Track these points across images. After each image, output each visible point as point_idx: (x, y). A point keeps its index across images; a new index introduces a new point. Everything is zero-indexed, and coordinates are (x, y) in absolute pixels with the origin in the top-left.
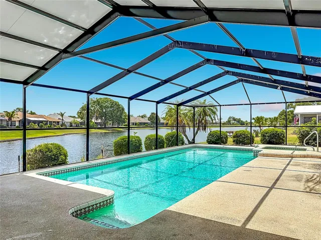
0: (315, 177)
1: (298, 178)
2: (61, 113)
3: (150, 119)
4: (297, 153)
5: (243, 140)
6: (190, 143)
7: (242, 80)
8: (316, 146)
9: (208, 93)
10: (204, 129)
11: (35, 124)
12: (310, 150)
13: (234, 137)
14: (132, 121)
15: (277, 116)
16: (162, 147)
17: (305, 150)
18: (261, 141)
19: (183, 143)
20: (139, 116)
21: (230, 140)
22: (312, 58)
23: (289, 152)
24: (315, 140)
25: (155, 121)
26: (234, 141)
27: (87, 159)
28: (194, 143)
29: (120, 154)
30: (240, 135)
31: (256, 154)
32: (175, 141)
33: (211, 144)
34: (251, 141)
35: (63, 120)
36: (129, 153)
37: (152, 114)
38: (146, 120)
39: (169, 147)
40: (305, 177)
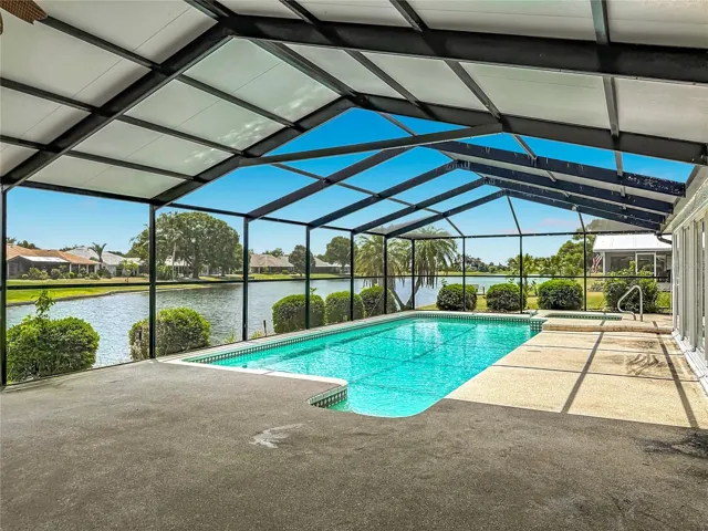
0: (641, 358)
1: (617, 360)
2: (97, 246)
3: (292, 258)
4: (608, 323)
5: (506, 301)
6: (404, 308)
7: (508, 193)
8: (638, 312)
9: (445, 215)
10: (431, 282)
11: (41, 270)
12: (627, 319)
13: (489, 296)
14: (253, 263)
15: (555, 254)
16: (360, 317)
17: (620, 319)
18: (540, 303)
19: (394, 310)
20: (267, 253)
21: (482, 302)
22: (638, 177)
23: (597, 323)
24: (636, 300)
25: (303, 264)
26: (489, 305)
27: (245, 338)
28: (413, 309)
29: (293, 329)
30: (501, 293)
31: (537, 328)
32: (380, 303)
33: (446, 310)
34: (520, 305)
35: (101, 261)
36: (307, 328)
37: (298, 247)
38: (284, 262)
39: (373, 315)
40: (626, 359)
